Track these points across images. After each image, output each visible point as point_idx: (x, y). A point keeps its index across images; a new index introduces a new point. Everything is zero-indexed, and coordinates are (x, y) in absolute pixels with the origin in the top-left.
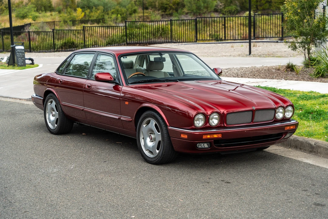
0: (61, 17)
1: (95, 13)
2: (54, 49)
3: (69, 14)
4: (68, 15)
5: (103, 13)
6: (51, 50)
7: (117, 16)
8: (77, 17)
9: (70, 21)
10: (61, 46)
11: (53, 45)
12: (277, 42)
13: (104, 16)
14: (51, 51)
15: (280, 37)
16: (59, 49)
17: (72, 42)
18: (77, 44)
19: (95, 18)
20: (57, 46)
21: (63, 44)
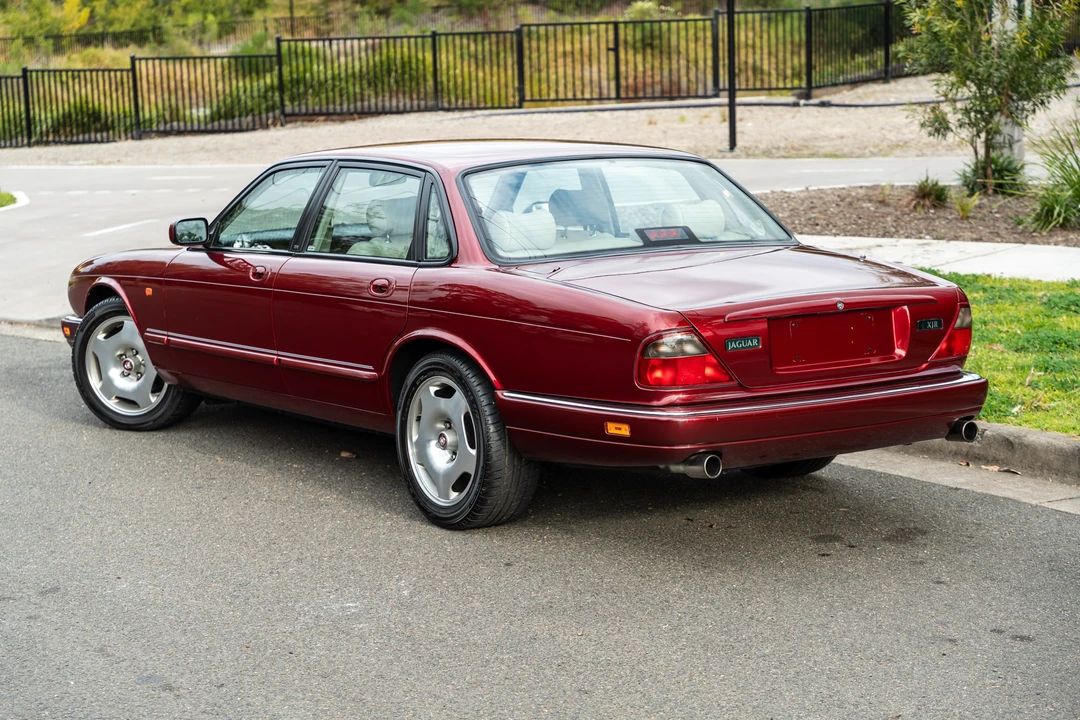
0: (7, 22)
1: (128, 9)
2: (30, 137)
3: (36, 13)
4: (34, 19)
5: (153, 11)
6: (20, 139)
7: (205, 18)
8: (65, 23)
9: (47, 37)
10: (53, 126)
11: (24, 123)
12: (796, 105)
13: (156, 18)
14: (17, 143)
15: (800, 88)
16: (48, 135)
17: (91, 111)
18: (110, 119)
19: (126, 27)
20: (41, 127)
21: (61, 120)
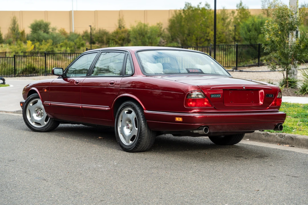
0: (11, 48)
1: (45, 46)
2: (15, 74)
3: (19, 46)
4: (18, 47)
5: (52, 46)
6: (12, 75)
7: (67, 48)
8: (27, 49)
9: (22, 52)
10: (22, 71)
11: (14, 71)
12: (233, 71)
13: (53, 48)
15: (234, 67)
16: (20, 74)
17: (33, 68)
18: (38, 70)
19: (44, 50)
20: (18, 72)
21: (24, 70)
